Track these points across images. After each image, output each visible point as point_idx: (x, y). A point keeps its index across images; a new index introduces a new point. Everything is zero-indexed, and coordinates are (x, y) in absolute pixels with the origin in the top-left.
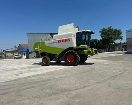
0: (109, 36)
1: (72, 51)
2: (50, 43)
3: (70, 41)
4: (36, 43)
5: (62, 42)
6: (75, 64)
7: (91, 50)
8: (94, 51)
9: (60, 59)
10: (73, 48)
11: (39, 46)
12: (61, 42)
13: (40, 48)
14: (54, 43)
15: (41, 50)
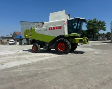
0: (94, 27)
1: (63, 40)
2: (41, 30)
3: (61, 28)
4: (27, 30)
5: (53, 29)
6: (65, 52)
7: (83, 39)
8: (86, 40)
9: (50, 47)
10: (64, 36)
11: (30, 33)
12: (51, 29)
13: (30, 35)
14: (45, 30)
15: (31, 37)
